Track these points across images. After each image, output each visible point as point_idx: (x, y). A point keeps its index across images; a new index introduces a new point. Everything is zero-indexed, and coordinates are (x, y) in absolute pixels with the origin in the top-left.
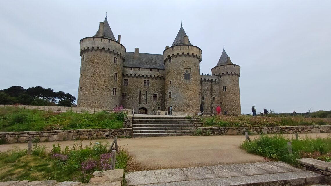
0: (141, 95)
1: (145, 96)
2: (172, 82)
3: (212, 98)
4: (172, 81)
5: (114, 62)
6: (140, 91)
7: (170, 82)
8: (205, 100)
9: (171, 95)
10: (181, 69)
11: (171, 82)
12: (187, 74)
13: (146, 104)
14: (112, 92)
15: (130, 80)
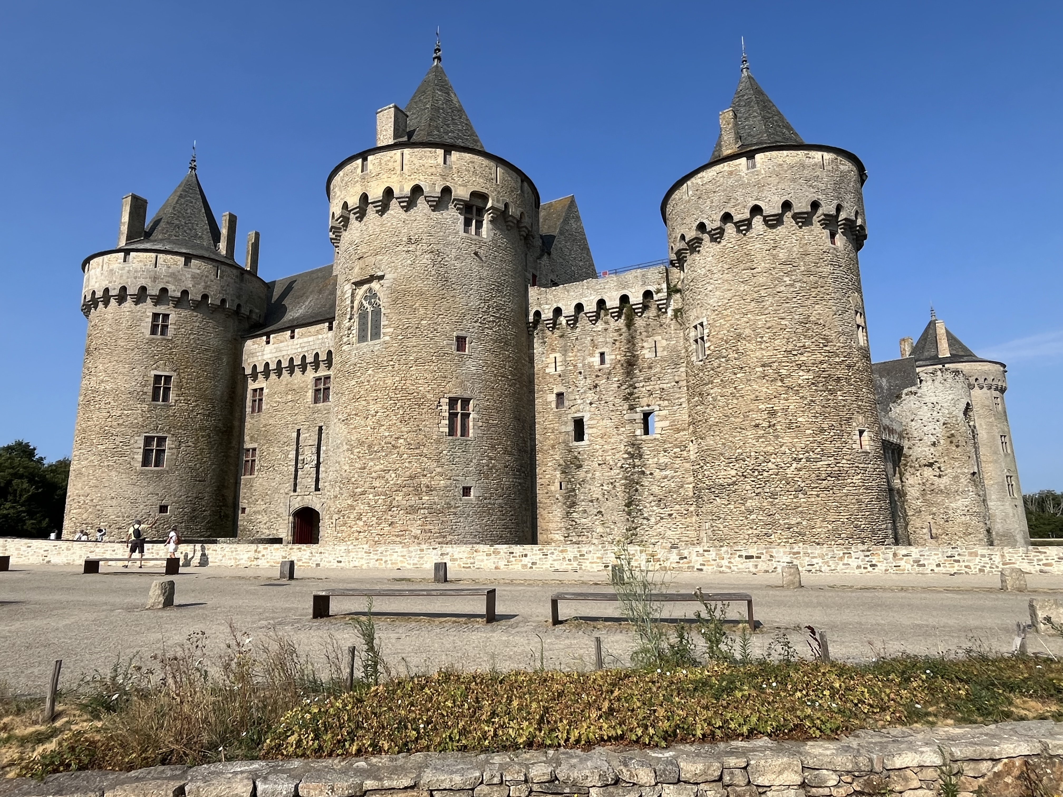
0: (300, 451)
1: (314, 450)
3: (632, 421)
5: (153, 332)
6: (299, 432)
8: (586, 437)
10: (346, 292)
12: (370, 309)
14: (135, 456)
15: (267, 390)
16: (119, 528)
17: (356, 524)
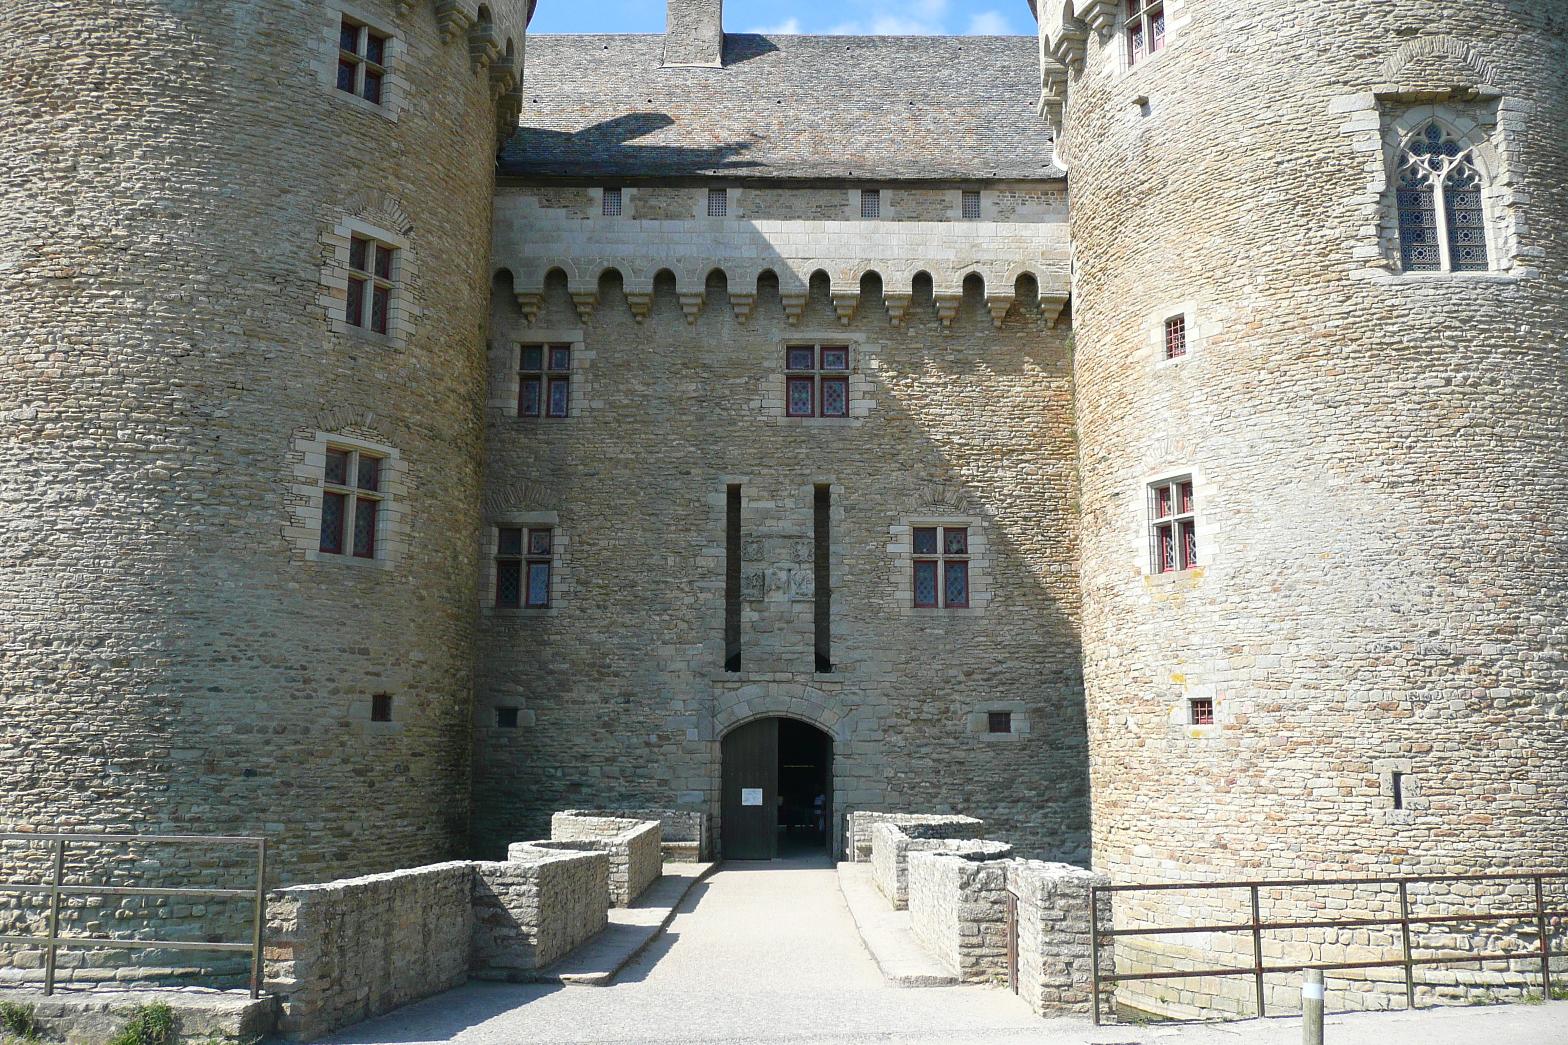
0: (749, 549)
1: (806, 550)
2: (1191, 334)
4: (1187, 309)
5: (346, 82)
6: (734, 494)
7: (1159, 335)
9: (1188, 526)
10: (1345, 116)
11: (1175, 326)
12: (1437, 181)
13: (823, 664)
14: (300, 511)
15: (593, 354)
16: (249, 773)
17: (1507, 790)
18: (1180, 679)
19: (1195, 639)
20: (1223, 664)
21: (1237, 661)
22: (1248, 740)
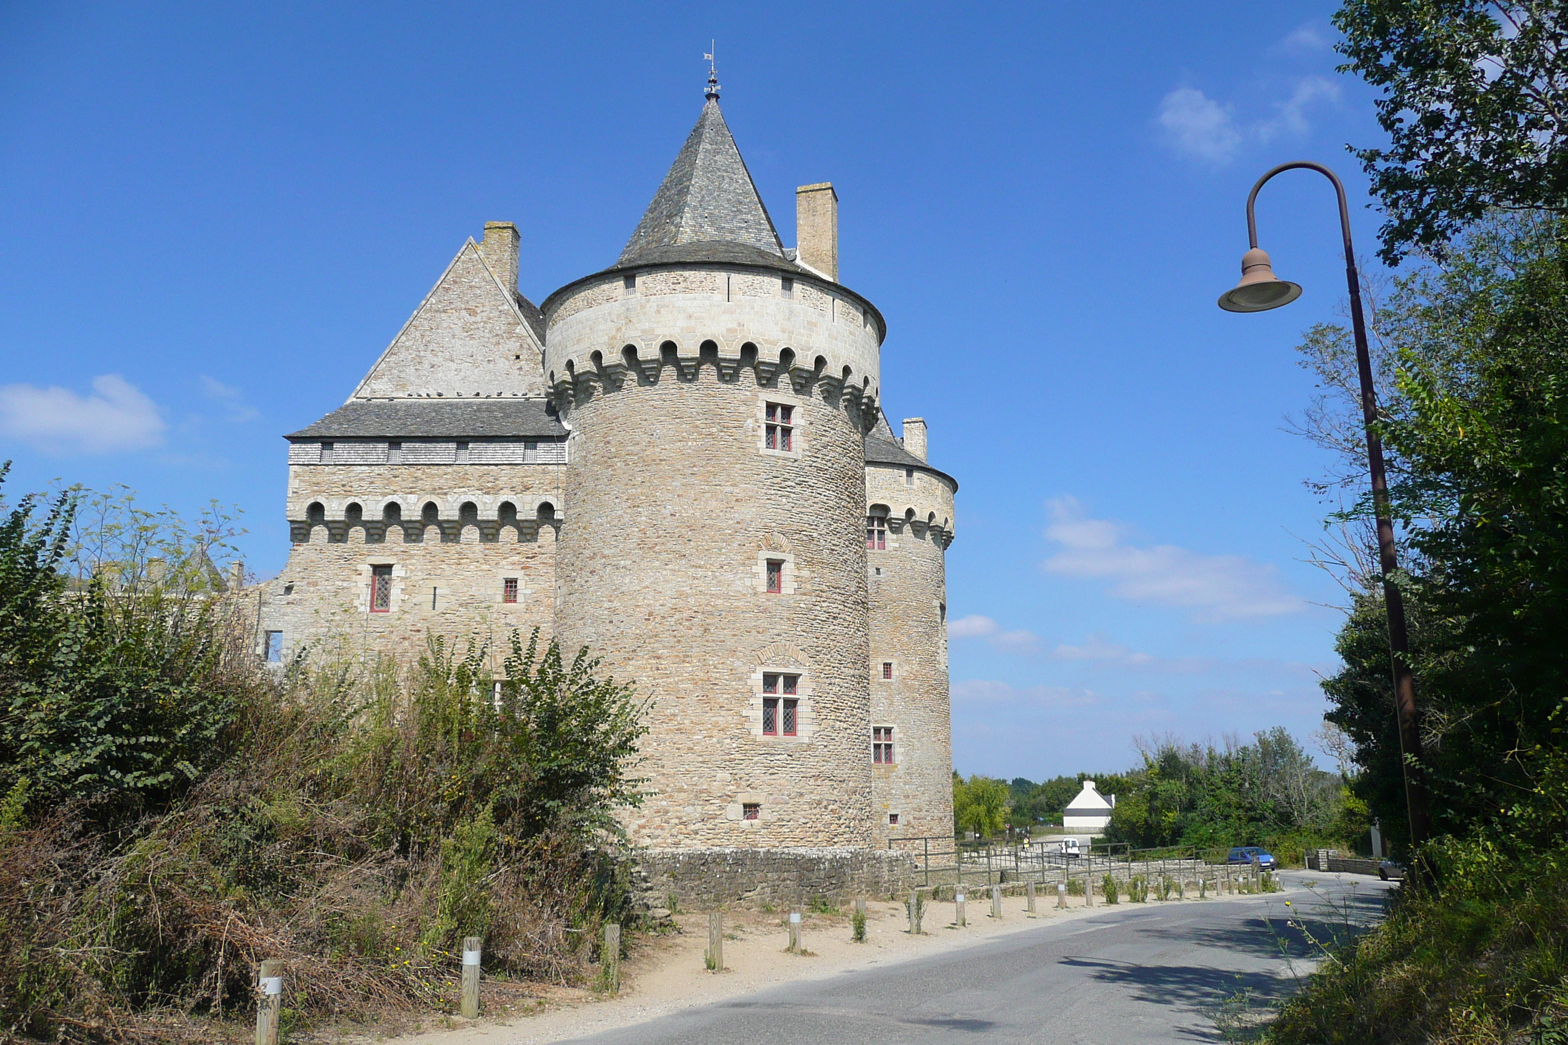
2: (895, 672)
4: (894, 662)
9: (889, 747)
11: (887, 666)
18: (887, 807)
19: (894, 792)
20: (903, 801)
21: (908, 801)
22: (911, 830)
